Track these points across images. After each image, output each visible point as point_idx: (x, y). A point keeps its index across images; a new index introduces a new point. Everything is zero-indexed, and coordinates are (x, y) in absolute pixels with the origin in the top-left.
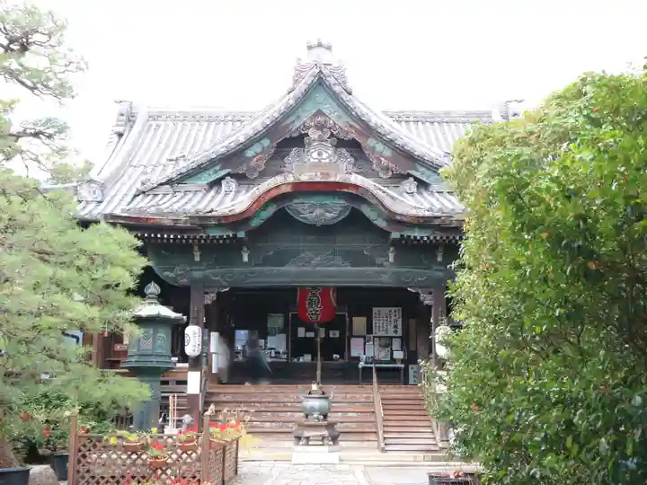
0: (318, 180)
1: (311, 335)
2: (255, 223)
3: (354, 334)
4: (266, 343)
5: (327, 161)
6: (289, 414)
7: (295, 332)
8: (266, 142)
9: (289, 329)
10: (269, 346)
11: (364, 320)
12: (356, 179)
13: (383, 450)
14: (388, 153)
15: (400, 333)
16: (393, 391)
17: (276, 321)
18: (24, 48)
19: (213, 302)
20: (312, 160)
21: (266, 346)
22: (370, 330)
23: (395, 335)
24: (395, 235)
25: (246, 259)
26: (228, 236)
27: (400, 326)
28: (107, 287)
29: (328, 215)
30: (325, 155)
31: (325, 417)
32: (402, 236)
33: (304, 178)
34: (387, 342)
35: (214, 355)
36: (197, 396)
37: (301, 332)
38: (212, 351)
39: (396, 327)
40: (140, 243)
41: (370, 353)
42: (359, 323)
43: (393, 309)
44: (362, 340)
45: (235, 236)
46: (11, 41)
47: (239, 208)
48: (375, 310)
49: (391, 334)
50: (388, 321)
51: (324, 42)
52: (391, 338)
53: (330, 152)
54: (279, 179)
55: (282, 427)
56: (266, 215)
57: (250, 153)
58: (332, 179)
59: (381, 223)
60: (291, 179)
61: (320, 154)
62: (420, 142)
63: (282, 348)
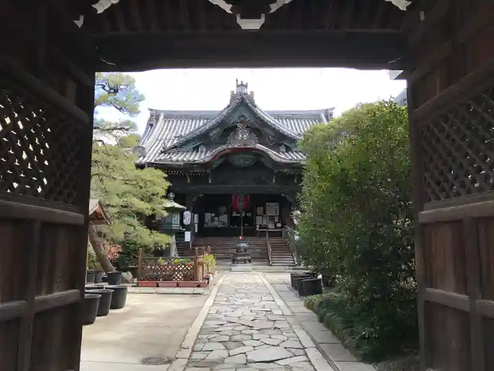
0: (242, 147)
1: (239, 215)
2: (215, 166)
3: (258, 214)
5: (246, 138)
6: (230, 250)
7: (232, 214)
8: (218, 129)
9: (229, 213)
10: (220, 220)
11: (262, 208)
12: (259, 146)
13: (271, 265)
14: (273, 134)
15: (278, 214)
16: (275, 240)
17: (224, 209)
18: (116, 91)
19: (196, 201)
20: (239, 138)
21: (218, 220)
22: (265, 212)
23: (276, 215)
25: (210, 182)
26: (203, 172)
27: (278, 212)
28: (153, 195)
29: (247, 162)
30: (245, 136)
31: (245, 251)
32: (279, 171)
33: (236, 146)
34: (272, 218)
35: (196, 225)
36: (189, 242)
37: (234, 214)
39: (276, 211)
40: (166, 176)
42: (260, 210)
43: (275, 204)
44: (261, 217)
45: (206, 172)
46: (111, 89)
47: (207, 160)
48: (267, 204)
49: (274, 214)
50: (273, 209)
51: (244, 83)
52: (274, 216)
53: (247, 134)
54: (224, 147)
55: (226, 256)
56: (219, 163)
57: (211, 135)
58: (248, 147)
59: (269, 166)
60: (230, 147)
61: (243, 135)
62: (288, 128)
63: (226, 221)
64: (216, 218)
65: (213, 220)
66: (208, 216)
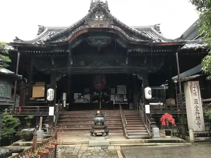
0: (99, 27)
1: (98, 94)
2: (74, 46)
3: (111, 93)
4: (84, 97)
5: (102, 20)
6: (89, 122)
7: (93, 94)
9: (91, 93)
10: (85, 98)
11: (114, 89)
12: (113, 27)
13: (127, 138)
15: (125, 93)
17: (87, 90)
19: (60, 80)
20: (96, 19)
21: (84, 98)
22: (116, 92)
23: (124, 94)
24: (130, 51)
25: (72, 63)
26: (62, 52)
27: (126, 92)
29: (103, 43)
30: (101, 17)
31: (103, 124)
32: (132, 51)
33: (93, 26)
34: (121, 96)
35: (64, 101)
37: (95, 93)
38: (64, 99)
39: (124, 91)
41: (117, 100)
43: (123, 86)
44: (114, 95)
45: (65, 51)
48: (118, 86)
50: (122, 89)
52: (123, 95)
53: (103, 16)
55: (87, 127)
56: (77, 43)
58: (104, 27)
59: (124, 46)
60: (87, 27)
61: (99, 17)
63: (89, 98)
64: (82, 97)
65: (80, 98)
66: (76, 95)
